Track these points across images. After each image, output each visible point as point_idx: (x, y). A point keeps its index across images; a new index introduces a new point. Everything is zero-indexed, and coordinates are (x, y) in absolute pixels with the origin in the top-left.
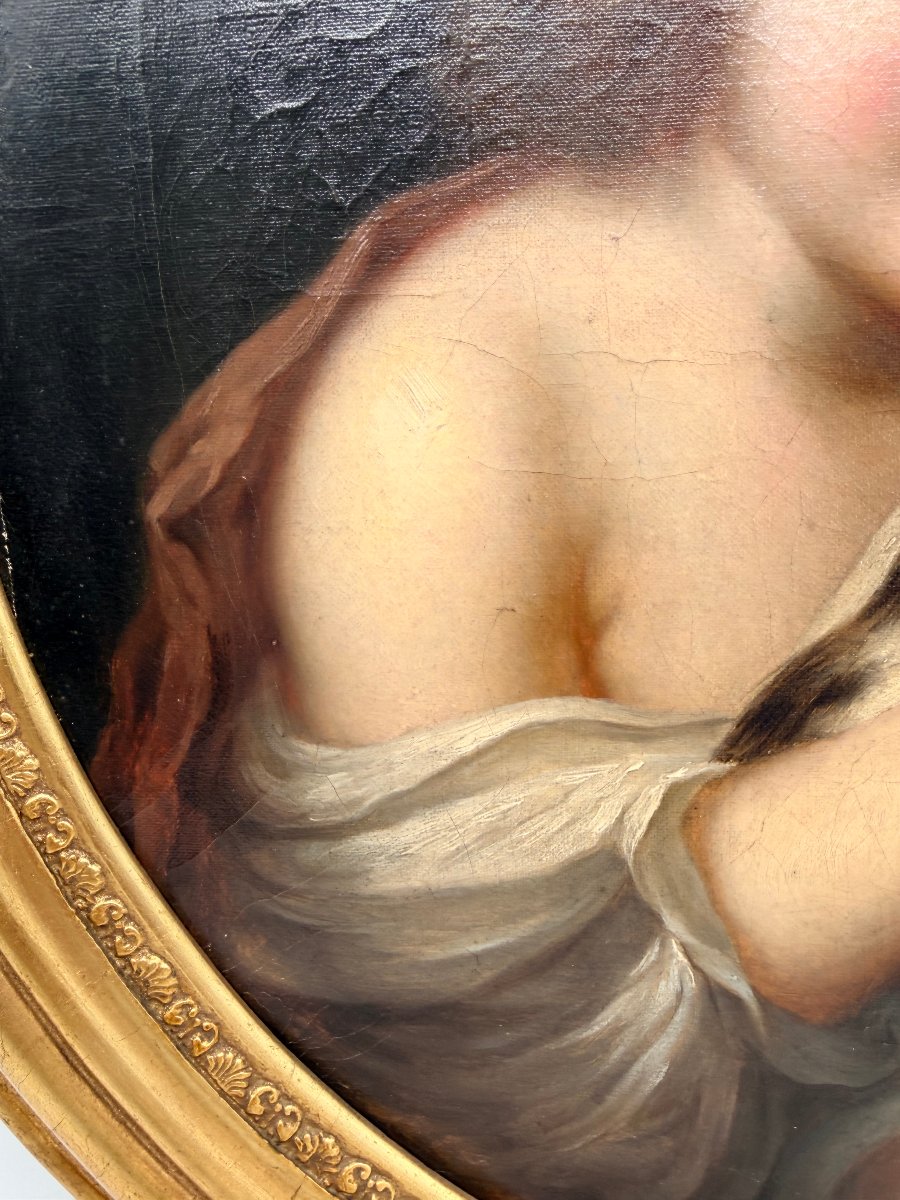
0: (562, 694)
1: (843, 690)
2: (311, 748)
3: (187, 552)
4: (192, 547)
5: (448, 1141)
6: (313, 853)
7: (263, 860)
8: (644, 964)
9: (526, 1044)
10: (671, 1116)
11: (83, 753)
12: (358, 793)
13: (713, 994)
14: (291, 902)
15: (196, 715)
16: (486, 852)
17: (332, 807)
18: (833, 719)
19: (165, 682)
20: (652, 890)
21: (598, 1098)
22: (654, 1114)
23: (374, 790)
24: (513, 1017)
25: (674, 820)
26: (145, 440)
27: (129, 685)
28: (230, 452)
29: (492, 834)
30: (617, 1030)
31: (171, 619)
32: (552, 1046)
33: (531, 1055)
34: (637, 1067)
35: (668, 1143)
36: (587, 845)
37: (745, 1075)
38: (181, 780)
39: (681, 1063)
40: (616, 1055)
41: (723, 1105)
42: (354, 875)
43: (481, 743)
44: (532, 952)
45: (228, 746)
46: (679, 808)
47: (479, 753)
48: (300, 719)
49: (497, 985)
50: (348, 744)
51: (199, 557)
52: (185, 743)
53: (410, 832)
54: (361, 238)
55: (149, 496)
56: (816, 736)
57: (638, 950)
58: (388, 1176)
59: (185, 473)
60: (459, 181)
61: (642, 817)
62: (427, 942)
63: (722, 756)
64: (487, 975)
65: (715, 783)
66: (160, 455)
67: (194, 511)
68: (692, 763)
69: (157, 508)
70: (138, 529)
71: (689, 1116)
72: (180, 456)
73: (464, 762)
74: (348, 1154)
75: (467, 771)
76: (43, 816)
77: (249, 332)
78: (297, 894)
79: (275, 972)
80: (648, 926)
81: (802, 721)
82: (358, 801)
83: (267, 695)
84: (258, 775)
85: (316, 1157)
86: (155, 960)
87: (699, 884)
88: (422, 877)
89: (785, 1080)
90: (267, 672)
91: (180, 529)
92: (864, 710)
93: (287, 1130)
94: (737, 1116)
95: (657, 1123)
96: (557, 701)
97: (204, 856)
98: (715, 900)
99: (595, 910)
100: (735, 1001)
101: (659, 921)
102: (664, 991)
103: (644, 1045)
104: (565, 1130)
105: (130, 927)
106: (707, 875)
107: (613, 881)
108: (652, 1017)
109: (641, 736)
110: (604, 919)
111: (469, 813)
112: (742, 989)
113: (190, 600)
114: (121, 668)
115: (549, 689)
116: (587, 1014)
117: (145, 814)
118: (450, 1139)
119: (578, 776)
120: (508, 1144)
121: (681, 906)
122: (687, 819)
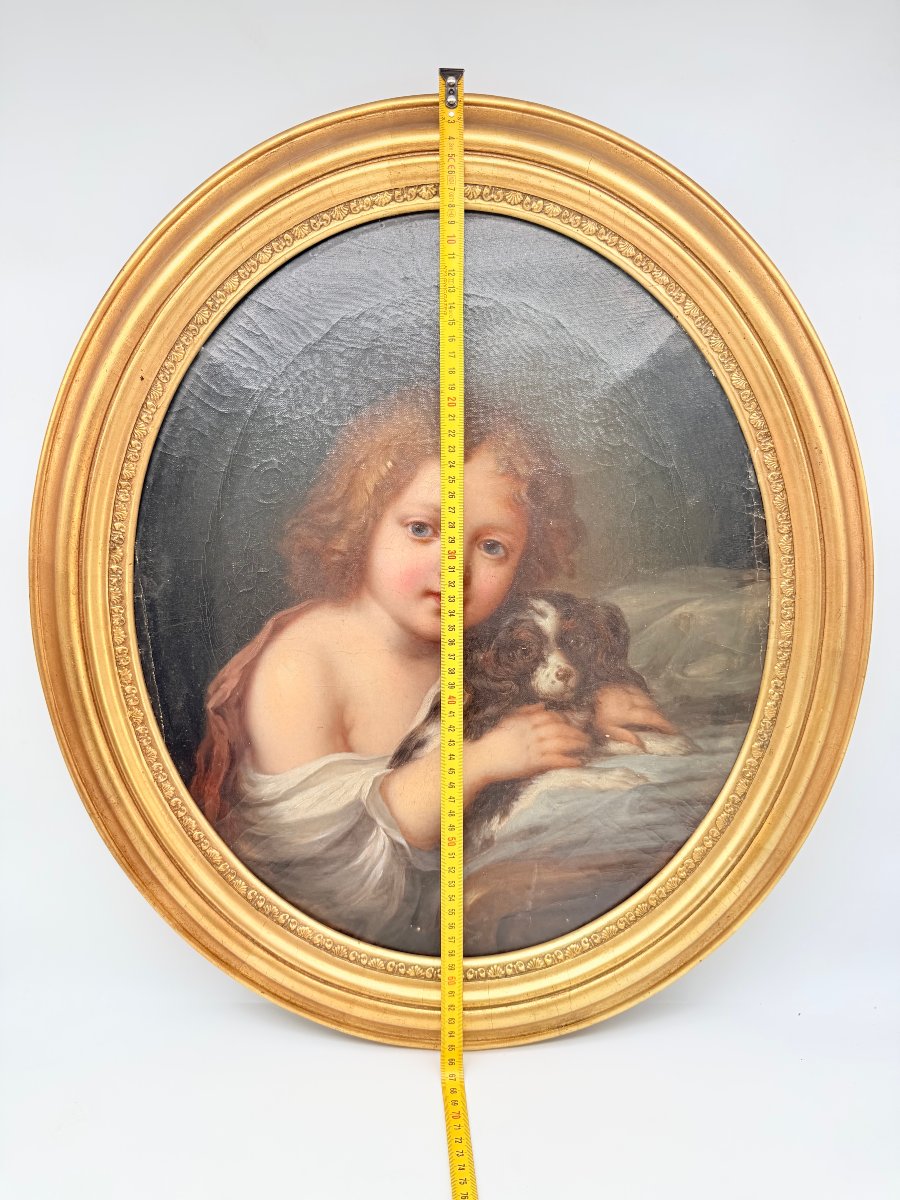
0: (340, 752)
1: (421, 744)
2: (263, 776)
3: (220, 718)
4: (222, 716)
5: (314, 908)
6: (264, 811)
7: (248, 815)
8: (372, 837)
9: (338, 868)
10: (386, 887)
11: (187, 783)
12: (277, 790)
13: (395, 844)
14: (258, 828)
15: (225, 769)
16: (320, 805)
17: (271, 795)
18: (419, 753)
19: (215, 759)
20: (373, 812)
21: (362, 885)
22: (380, 888)
23: (283, 788)
24: (333, 860)
25: (377, 789)
26: (205, 684)
27: (203, 761)
28: (234, 686)
29: (321, 799)
30: (366, 861)
31: (216, 738)
32: (346, 869)
33: (339, 874)
34: (374, 871)
35: (386, 897)
36: (352, 799)
37: (407, 870)
38: (220, 792)
39: (387, 868)
40: (366, 869)
41: (401, 881)
42: (279, 817)
43: (317, 769)
44: (337, 837)
45: (236, 779)
46: (378, 784)
47: (315, 773)
48: (258, 767)
49: (328, 849)
50: (274, 774)
51: (224, 719)
52: (221, 778)
53: (296, 801)
54: (269, 625)
55: (208, 702)
56: (416, 759)
57: (370, 832)
58: (293, 918)
59: (219, 694)
60: (296, 608)
61: (367, 789)
62: (303, 837)
63: (390, 767)
64: (324, 846)
65: (388, 776)
66: (211, 689)
67: (222, 705)
68: (381, 770)
69: (210, 705)
70: (204, 712)
71: (391, 888)
72: (217, 689)
73: (311, 776)
74: (281, 912)
75: (312, 779)
76: (177, 805)
77: (237, 652)
78: (261, 826)
79: (255, 854)
80: (372, 823)
81: (411, 755)
82: (279, 792)
83: (247, 760)
84: (246, 787)
85: (271, 913)
86: (214, 851)
87: (386, 808)
88: (299, 816)
89: (420, 871)
90: (247, 753)
91: (217, 711)
92: (428, 749)
93: (261, 904)
94: (406, 885)
95: (382, 890)
96: (338, 755)
97: (228, 816)
98: (392, 814)
99: (356, 820)
100: (402, 846)
101: (375, 822)
102: (379, 845)
103: (374, 865)
104: (352, 898)
105: (206, 841)
106: (389, 805)
107: (360, 810)
108: (376, 854)
109: (365, 763)
110: (359, 823)
111: (314, 792)
112: (403, 842)
113: (222, 732)
114: (200, 756)
115: (336, 750)
116: (355, 856)
117: (209, 802)
118: (316, 906)
119: (345, 778)
120: (335, 905)
121: (382, 817)
122: (381, 787)
